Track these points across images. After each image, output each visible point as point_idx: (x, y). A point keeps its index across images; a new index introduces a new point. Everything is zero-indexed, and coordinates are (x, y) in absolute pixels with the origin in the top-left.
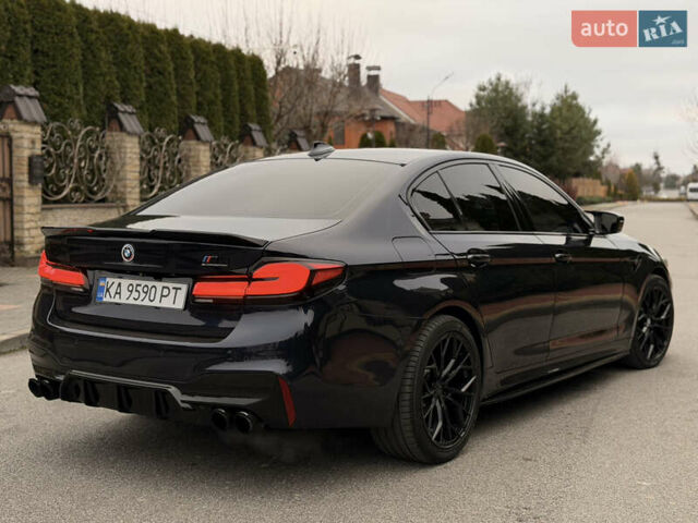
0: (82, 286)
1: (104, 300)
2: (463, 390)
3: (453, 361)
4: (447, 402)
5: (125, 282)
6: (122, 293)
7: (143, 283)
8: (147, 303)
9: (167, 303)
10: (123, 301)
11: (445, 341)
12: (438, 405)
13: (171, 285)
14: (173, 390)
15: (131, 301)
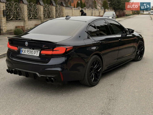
0: (17, 50)
1: (22, 53)
2: (99, 71)
3: (96, 65)
4: (95, 73)
5: (26, 50)
6: (26, 52)
7: (30, 50)
8: (31, 54)
9: (35, 55)
10: (26, 54)
11: (95, 61)
12: (93, 74)
13: (36, 51)
14: (37, 73)
15: (28, 54)
